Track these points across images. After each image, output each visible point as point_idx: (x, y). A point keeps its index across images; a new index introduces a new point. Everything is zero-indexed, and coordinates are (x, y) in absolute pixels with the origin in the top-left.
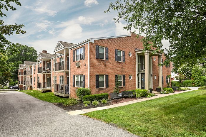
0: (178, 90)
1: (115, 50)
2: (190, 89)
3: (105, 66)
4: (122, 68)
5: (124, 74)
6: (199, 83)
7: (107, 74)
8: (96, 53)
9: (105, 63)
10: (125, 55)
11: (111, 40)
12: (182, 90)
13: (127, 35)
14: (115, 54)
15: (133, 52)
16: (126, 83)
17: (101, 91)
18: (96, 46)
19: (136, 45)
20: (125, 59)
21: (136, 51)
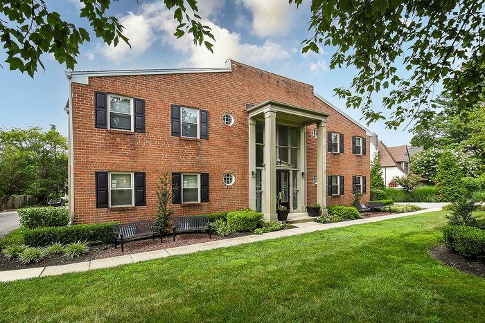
0: (384, 211)
1: (172, 106)
2: (420, 209)
3: (133, 147)
4: (198, 155)
5: (206, 170)
6: (454, 193)
7: (140, 169)
8: (96, 113)
9: (134, 140)
10: (207, 120)
11: (157, 78)
12: (396, 212)
13: (218, 69)
14: (172, 118)
15: (240, 114)
16: (212, 195)
17: (116, 214)
18: (96, 93)
19: (250, 95)
20: (207, 131)
21: (249, 112)
